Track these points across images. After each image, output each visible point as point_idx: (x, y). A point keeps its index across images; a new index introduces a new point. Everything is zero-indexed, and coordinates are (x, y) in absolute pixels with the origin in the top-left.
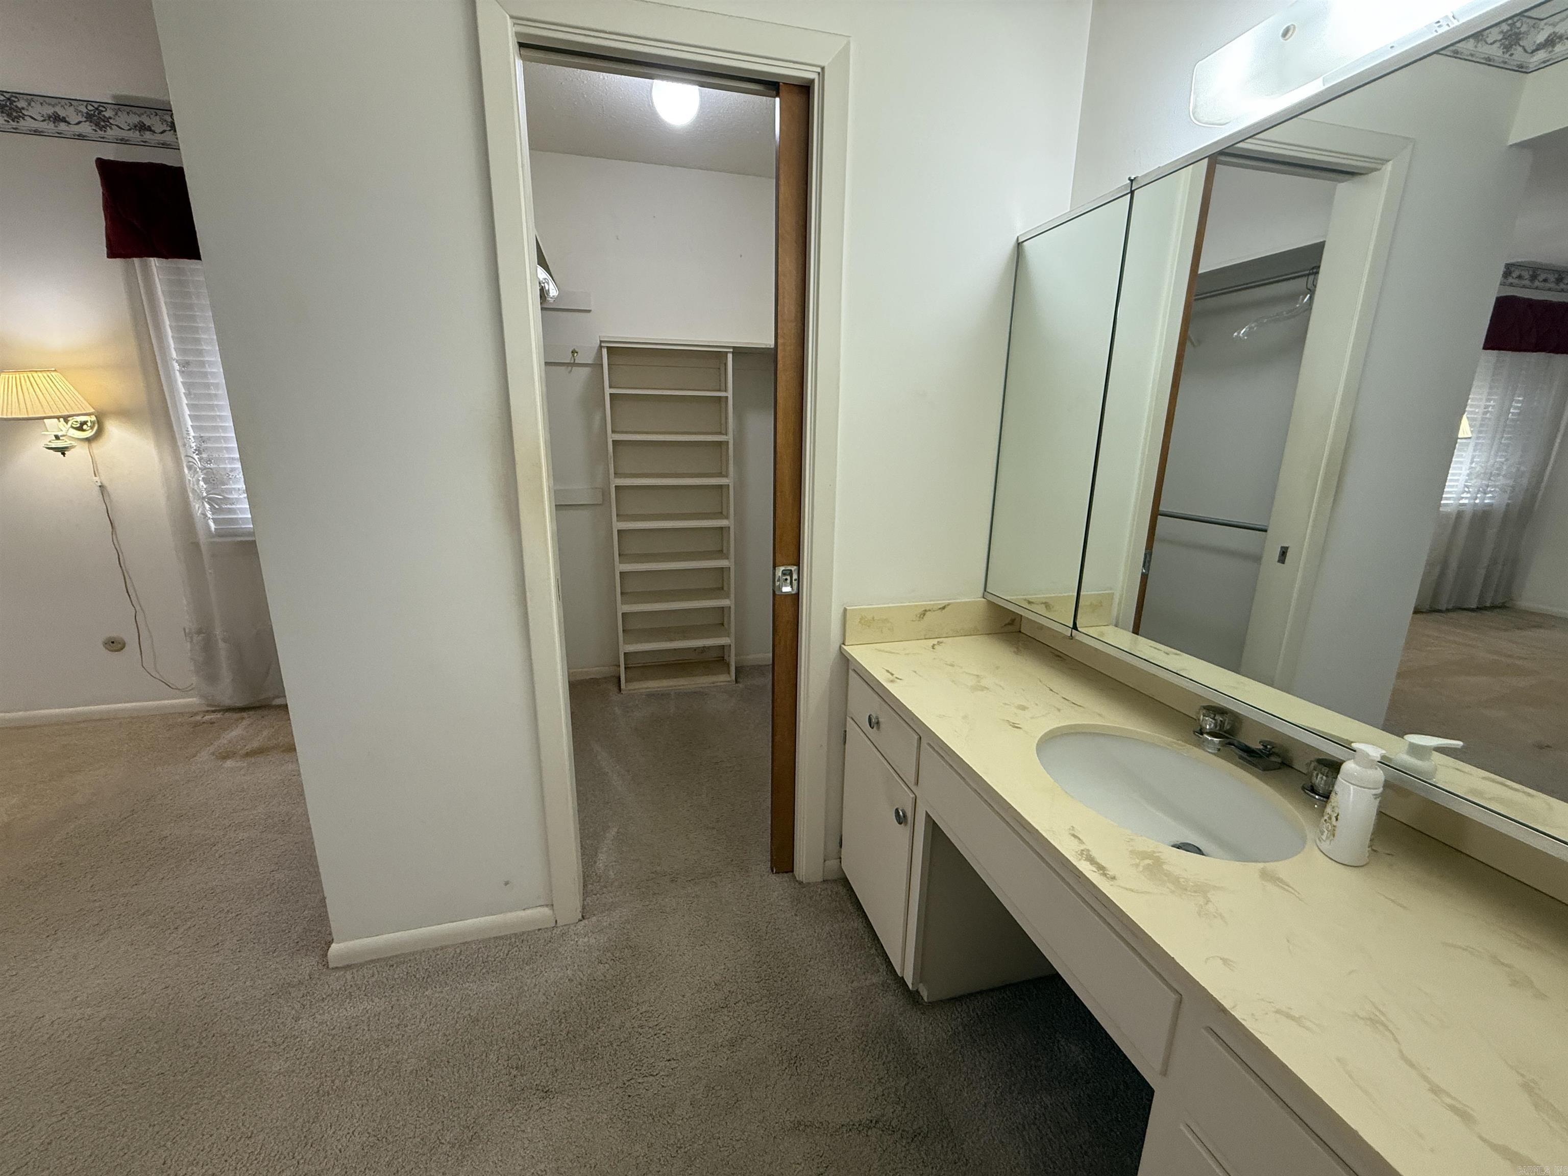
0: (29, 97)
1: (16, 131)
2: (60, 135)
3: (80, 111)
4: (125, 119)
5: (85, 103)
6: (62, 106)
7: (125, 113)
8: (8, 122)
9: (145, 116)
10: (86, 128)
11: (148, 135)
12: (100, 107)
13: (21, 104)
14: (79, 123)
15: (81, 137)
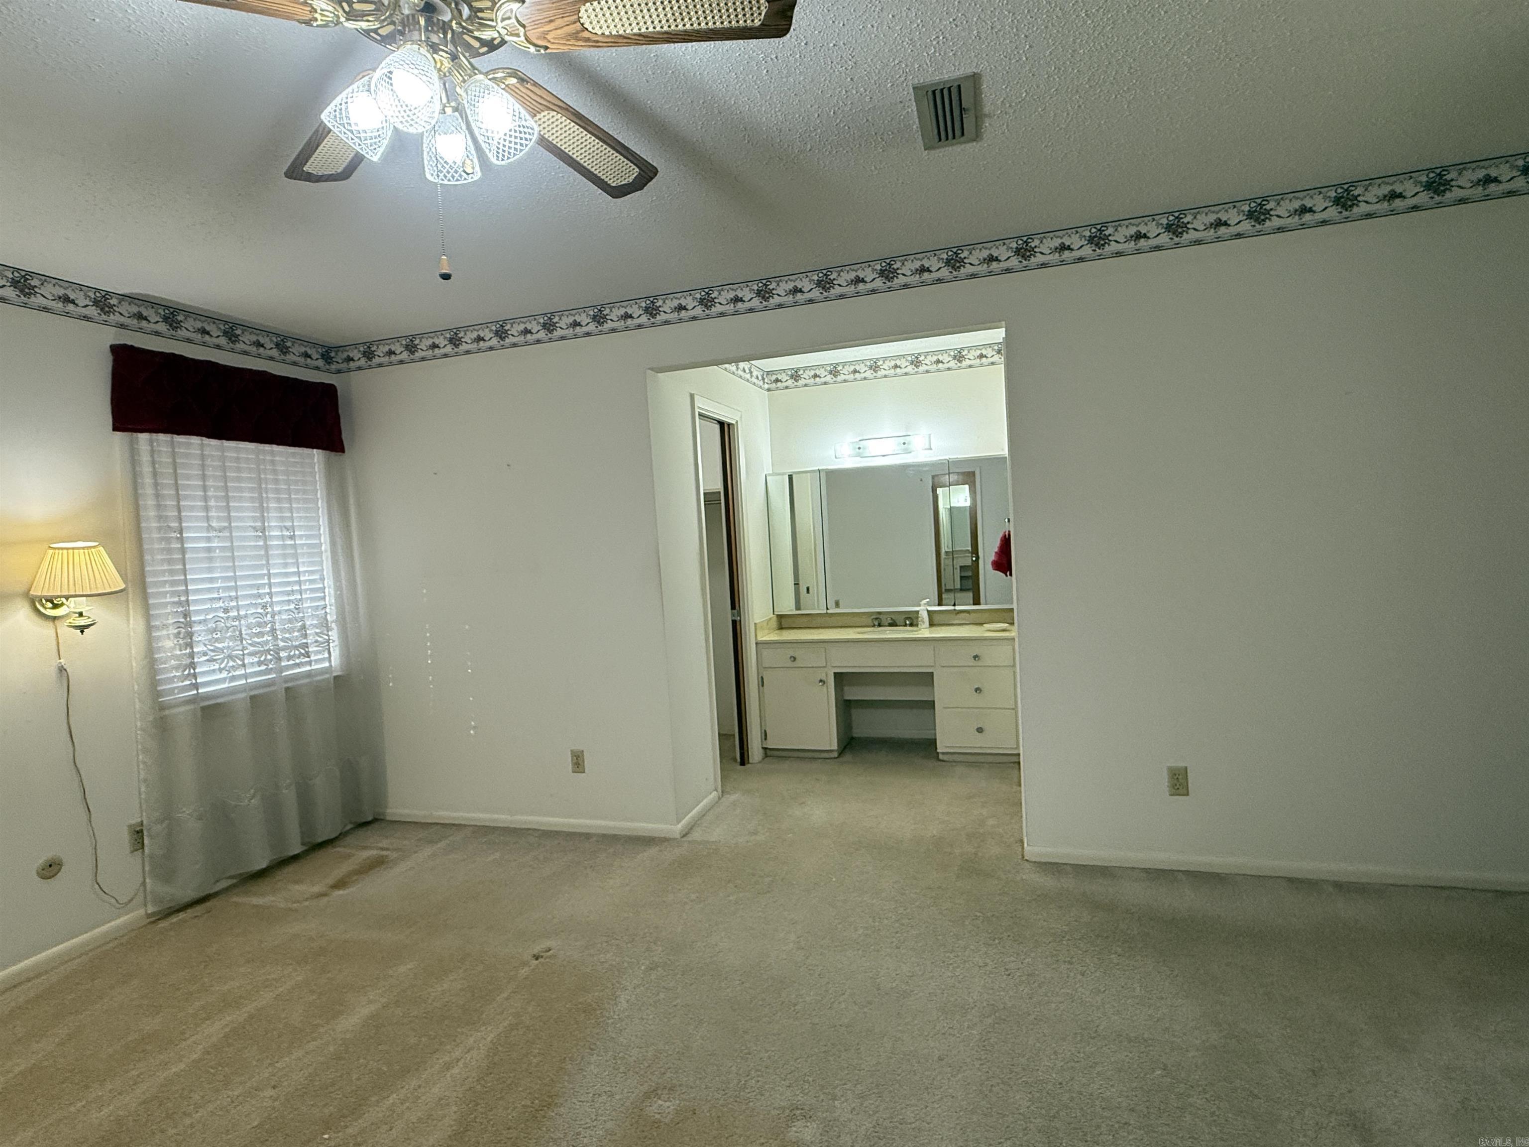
0: (43, 278)
1: (25, 305)
2: (67, 314)
3: (89, 297)
4: (127, 308)
5: (94, 290)
6: (73, 290)
7: (127, 303)
8: (20, 296)
9: (143, 307)
10: (93, 311)
11: (144, 324)
12: (107, 294)
13: (35, 282)
14: (86, 306)
15: (86, 318)
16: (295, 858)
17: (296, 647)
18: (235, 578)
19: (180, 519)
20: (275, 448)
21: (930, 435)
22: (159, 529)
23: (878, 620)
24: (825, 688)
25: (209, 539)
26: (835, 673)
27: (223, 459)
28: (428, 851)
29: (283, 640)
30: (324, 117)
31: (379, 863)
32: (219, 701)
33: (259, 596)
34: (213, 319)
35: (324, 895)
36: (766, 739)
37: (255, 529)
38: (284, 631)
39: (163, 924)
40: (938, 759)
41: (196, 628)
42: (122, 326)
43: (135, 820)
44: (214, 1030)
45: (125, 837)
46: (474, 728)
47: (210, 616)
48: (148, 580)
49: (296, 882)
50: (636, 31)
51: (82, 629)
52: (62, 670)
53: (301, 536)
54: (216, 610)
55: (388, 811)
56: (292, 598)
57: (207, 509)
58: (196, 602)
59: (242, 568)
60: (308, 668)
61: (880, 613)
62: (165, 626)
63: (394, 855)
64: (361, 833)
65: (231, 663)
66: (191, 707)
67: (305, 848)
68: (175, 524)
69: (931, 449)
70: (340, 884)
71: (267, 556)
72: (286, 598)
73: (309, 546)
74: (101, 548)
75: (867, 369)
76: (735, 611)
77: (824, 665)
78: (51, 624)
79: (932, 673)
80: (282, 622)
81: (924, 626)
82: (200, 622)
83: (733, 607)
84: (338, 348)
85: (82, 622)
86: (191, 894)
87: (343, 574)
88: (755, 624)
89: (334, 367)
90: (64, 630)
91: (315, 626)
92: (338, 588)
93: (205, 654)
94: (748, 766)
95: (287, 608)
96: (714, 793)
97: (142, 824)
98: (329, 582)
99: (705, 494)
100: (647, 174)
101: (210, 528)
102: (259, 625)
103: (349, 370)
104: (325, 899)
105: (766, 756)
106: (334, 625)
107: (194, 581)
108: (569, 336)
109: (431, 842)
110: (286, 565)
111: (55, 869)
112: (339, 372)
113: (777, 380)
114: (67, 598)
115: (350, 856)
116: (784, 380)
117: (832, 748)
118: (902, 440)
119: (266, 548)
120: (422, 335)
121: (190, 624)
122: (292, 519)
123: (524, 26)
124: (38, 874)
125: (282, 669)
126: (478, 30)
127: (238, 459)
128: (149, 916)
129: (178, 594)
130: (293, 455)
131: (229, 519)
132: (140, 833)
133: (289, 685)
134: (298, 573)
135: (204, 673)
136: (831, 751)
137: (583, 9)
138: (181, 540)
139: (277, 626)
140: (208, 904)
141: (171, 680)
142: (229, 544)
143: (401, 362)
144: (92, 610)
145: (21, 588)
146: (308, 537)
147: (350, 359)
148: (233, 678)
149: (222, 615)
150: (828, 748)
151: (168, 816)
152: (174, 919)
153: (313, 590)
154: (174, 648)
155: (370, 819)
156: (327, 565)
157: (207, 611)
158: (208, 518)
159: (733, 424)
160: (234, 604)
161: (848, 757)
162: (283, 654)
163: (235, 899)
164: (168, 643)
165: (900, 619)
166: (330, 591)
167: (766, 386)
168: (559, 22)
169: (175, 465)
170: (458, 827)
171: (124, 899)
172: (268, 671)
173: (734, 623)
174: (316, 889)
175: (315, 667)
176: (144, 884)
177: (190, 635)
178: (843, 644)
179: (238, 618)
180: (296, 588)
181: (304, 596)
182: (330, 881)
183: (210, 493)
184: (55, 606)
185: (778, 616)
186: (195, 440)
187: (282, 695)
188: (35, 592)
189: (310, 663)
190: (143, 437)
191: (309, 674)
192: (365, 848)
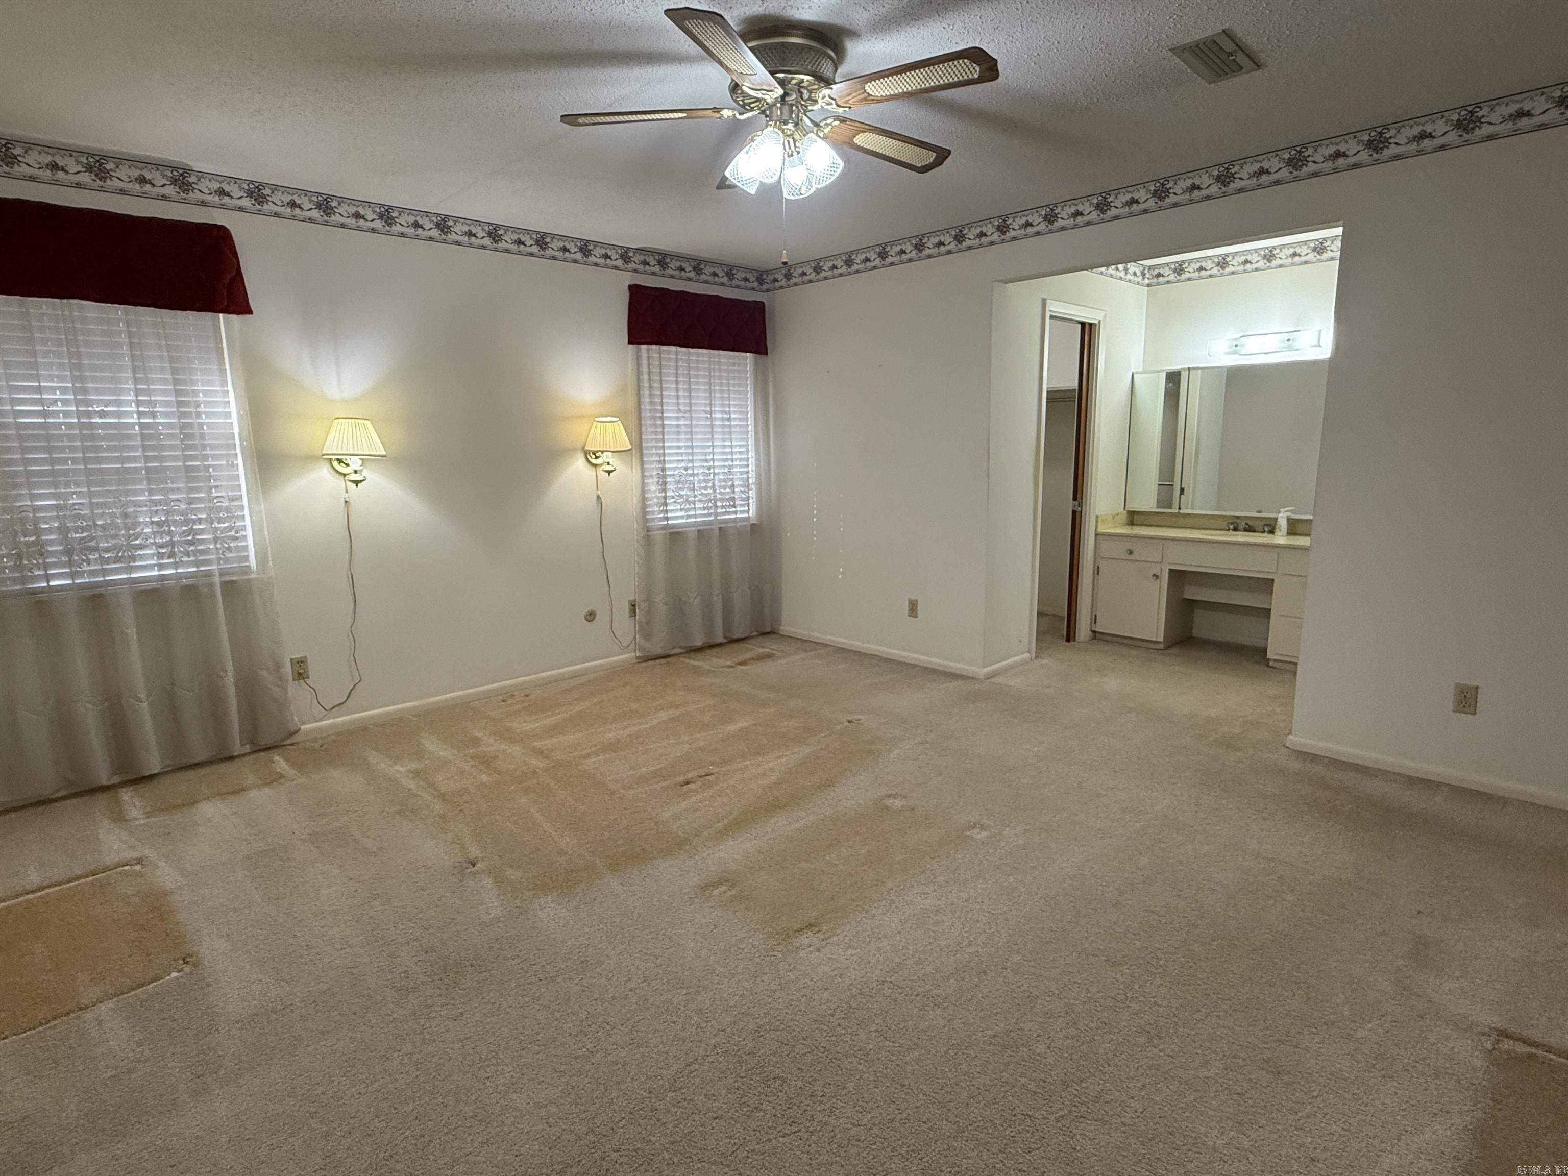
16: (720, 645)
17: (727, 500)
18: (692, 447)
19: (662, 404)
20: (721, 352)
21: (1320, 331)
22: (651, 411)
23: (1235, 524)
24: (1158, 581)
25: (677, 419)
26: (1170, 570)
27: (688, 361)
28: (803, 655)
29: (720, 493)
30: (727, 174)
31: (769, 656)
32: (680, 530)
33: (706, 460)
34: (687, 259)
35: (733, 667)
36: (1095, 622)
37: (706, 412)
38: (720, 487)
39: (644, 664)
40: (1268, 666)
41: (669, 479)
42: (635, 271)
43: (632, 598)
44: (663, 715)
45: (627, 608)
46: (841, 573)
47: (676, 472)
48: (644, 445)
49: (717, 658)
50: (901, 91)
51: (609, 472)
52: (598, 497)
53: (735, 419)
54: (680, 468)
55: (781, 628)
56: (726, 464)
57: (678, 397)
58: (670, 462)
59: (697, 440)
60: (733, 516)
61: (1238, 517)
62: (651, 476)
63: (778, 654)
64: (761, 639)
65: (688, 506)
66: (663, 532)
67: (725, 641)
68: (659, 408)
69: (1319, 346)
70: (741, 664)
71: (712, 433)
72: (722, 464)
73: (740, 426)
74: (620, 422)
75: (1260, 258)
76: (1077, 503)
77: (1160, 560)
78: (593, 468)
79: (1273, 580)
80: (720, 480)
81: (1280, 534)
82: (670, 476)
83: (1075, 499)
84: (768, 272)
85: (609, 468)
86: (659, 651)
87: (761, 448)
88: (1097, 517)
89: (765, 287)
90: (600, 470)
91: (741, 486)
92: (758, 460)
93: (673, 497)
94: (1072, 643)
95: (722, 471)
96: (1027, 655)
97: (635, 600)
98: (752, 454)
99: (1048, 392)
100: (942, 155)
101: (679, 411)
102: (705, 481)
103: (775, 289)
104: (732, 669)
105: (1094, 638)
106: (753, 486)
107: (670, 447)
108: (935, 254)
109: (806, 651)
110: (724, 440)
111: (592, 616)
112: (768, 290)
113: (1159, 275)
114: (602, 452)
115: (751, 649)
116: (1166, 274)
117: (1159, 640)
118: (1286, 336)
119: (712, 426)
120: (825, 259)
121: (665, 476)
122: (729, 406)
123: (834, 100)
124: (586, 619)
125: (716, 514)
126: (811, 105)
127: (697, 362)
128: (637, 658)
129: (659, 455)
130: (734, 358)
131: (690, 404)
132: (634, 606)
133: (722, 526)
134: (731, 446)
135: (672, 511)
136: (1157, 642)
137: (867, 87)
138: (662, 418)
139: (716, 483)
140: (668, 659)
141: (653, 513)
142: (689, 423)
143: (811, 281)
144: (615, 462)
145: (579, 446)
146: (740, 419)
147: (776, 280)
148: (689, 517)
149: (684, 472)
150: (1154, 639)
151: (648, 599)
152: (650, 663)
153: (741, 459)
154: (655, 491)
155: (768, 630)
156: (751, 442)
157: (675, 469)
158: (678, 404)
159: (1095, 324)
160: (690, 465)
161: (1174, 650)
162: (719, 504)
163: (682, 659)
164: (653, 487)
165: (1258, 525)
166: (752, 461)
167: (1147, 281)
168: (855, 94)
169: (661, 367)
170: (827, 645)
171: (625, 644)
172: (710, 515)
173: (1074, 512)
174: (729, 663)
175: (739, 516)
176: (635, 637)
177: (665, 483)
178: (1185, 543)
179: (693, 475)
180: (730, 457)
181: (735, 463)
182: (736, 660)
183: (680, 386)
184: (597, 458)
185: (1129, 512)
186: (673, 348)
187: (717, 532)
188: (587, 448)
189: (735, 513)
190: (644, 347)
191: (734, 520)
192: (762, 647)
